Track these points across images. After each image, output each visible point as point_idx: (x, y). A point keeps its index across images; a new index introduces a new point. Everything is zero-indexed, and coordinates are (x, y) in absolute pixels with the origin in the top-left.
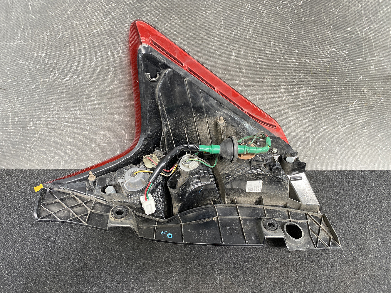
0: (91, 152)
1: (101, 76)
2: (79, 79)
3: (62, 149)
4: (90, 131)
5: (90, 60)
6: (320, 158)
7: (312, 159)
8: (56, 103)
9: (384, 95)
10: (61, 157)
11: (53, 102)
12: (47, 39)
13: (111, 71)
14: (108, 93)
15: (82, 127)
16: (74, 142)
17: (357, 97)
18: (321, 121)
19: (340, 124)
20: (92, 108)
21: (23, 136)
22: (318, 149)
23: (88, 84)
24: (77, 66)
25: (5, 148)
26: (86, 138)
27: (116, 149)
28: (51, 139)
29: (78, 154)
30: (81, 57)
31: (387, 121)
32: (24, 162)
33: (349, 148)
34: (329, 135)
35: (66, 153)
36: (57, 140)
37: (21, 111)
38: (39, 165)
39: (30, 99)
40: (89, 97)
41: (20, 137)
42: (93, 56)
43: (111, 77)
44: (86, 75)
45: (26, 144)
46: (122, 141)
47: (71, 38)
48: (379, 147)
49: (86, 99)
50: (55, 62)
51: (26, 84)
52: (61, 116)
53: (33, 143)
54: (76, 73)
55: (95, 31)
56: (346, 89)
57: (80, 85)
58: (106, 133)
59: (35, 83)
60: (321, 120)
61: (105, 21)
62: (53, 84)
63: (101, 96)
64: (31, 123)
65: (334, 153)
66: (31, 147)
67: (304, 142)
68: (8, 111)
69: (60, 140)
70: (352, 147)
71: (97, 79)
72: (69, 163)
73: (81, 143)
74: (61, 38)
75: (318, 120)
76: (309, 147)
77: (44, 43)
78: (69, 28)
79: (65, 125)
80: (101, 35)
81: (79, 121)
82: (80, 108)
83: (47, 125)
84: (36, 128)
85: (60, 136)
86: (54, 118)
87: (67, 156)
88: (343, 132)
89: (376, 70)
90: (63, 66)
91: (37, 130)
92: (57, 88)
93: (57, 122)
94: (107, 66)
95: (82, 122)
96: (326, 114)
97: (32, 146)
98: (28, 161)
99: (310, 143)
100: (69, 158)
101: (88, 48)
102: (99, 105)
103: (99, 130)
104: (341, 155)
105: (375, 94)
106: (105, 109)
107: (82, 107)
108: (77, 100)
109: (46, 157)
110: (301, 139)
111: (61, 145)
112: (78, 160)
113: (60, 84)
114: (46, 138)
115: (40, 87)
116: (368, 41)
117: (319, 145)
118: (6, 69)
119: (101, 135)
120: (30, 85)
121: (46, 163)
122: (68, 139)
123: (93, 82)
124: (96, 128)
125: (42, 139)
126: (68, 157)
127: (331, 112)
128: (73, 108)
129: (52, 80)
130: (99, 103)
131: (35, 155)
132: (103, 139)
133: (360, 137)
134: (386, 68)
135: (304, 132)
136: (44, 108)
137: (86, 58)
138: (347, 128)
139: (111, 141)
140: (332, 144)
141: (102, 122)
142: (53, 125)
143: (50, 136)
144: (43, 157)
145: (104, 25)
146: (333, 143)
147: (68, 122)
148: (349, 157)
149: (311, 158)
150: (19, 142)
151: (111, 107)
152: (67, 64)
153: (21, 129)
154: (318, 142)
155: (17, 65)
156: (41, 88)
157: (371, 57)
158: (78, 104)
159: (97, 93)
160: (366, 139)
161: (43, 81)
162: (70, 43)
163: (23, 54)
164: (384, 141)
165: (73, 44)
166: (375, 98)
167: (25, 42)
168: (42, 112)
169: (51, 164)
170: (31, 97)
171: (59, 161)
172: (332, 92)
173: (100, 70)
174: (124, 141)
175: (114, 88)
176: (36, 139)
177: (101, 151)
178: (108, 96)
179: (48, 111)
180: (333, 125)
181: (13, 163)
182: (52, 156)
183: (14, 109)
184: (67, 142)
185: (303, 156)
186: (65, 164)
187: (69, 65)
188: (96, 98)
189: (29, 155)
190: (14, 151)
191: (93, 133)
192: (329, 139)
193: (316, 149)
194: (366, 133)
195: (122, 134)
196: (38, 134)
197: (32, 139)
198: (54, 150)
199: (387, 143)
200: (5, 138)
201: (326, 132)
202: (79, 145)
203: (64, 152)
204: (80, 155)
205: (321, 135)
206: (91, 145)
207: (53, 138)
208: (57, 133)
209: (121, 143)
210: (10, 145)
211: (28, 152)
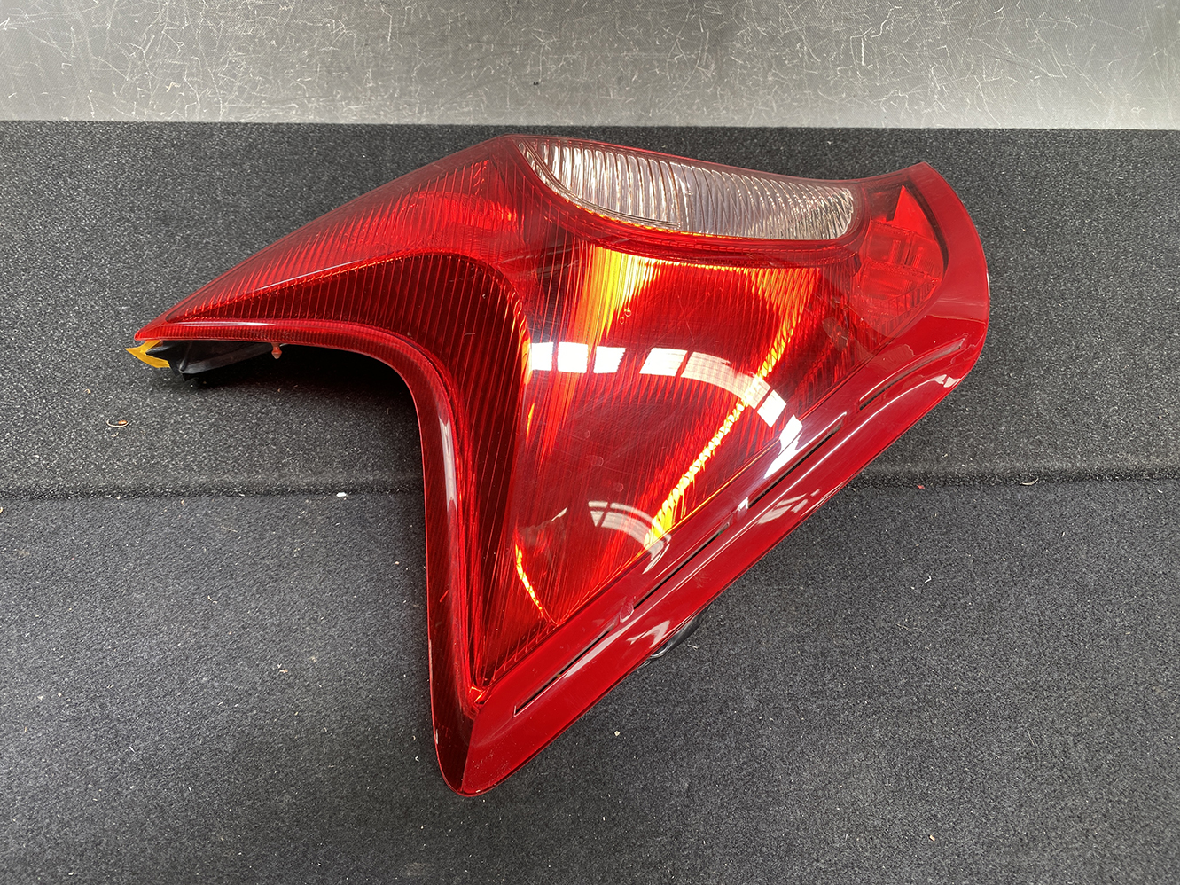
0: (300, 74)
3: (224, 62)
6: (889, 100)
7: (868, 103)
10: (221, 87)
16: (257, 40)
21: (123, 12)
22: (882, 75)
25: (76, 49)
26: (288, 25)
27: (363, 65)
28: (196, 26)
29: (267, 81)
32: (124, 105)
33: (962, 74)
34: (911, 31)
35: (234, 76)
36: (212, 31)
38: (162, 114)
41: (114, 17)
45: (130, 39)
46: (378, 38)
48: (1037, 72)
53: (148, 40)
58: (340, 12)
65: (923, 88)
66: (141, 51)
67: (847, 50)
69: (219, 30)
70: (968, 70)
72: (241, 108)
73: (274, 42)
76: (860, 67)
85: (221, 17)
87: (237, 84)
88: (945, 23)
97: (144, 48)
98: (133, 99)
99: (863, 55)
100: (241, 91)
104: (942, 93)
109: (181, 89)
110: (839, 43)
111: (222, 48)
112: (265, 98)
114: (182, 22)
117: (886, 63)
119: (325, 15)
121: (181, 109)
122: (242, 29)
125: (172, 25)
126: (239, 87)
131: (153, 78)
132: (332, 31)
133: (989, 39)
135: (846, 19)
138: (955, 7)
139: (352, 37)
140: (919, 59)
143: (194, 16)
144: (173, 88)
146: (920, 56)
148: (962, 99)
149: (865, 101)
150: (111, 31)
154: (882, 53)
160: (1004, 44)
164: (1050, 51)
169: (194, 112)
171: (216, 103)
174: (384, 37)
176: (157, 23)
177: (325, 69)
181: (94, 104)
182: (196, 86)
184: (238, 38)
185: (844, 95)
186: (231, 110)
189: (137, 80)
190: (97, 62)
191: (307, 10)
192: (910, 45)
193: (877, 74)
194: (1003, 26)
195: (380, 13)
196: (162, 7)
197: (146, 22)
198: (203, 66)
199: (1059, 58)
200: (78, 15)
201: (903, 21)
202: (268, 50)
203: (229, 71)
204: (270, 83)
205: (889, 31)
206: (300, 50)
207: (200, 22)
208: (211, 6)
209: (377, 44)
210: (88, 40)
211: (133, 68)
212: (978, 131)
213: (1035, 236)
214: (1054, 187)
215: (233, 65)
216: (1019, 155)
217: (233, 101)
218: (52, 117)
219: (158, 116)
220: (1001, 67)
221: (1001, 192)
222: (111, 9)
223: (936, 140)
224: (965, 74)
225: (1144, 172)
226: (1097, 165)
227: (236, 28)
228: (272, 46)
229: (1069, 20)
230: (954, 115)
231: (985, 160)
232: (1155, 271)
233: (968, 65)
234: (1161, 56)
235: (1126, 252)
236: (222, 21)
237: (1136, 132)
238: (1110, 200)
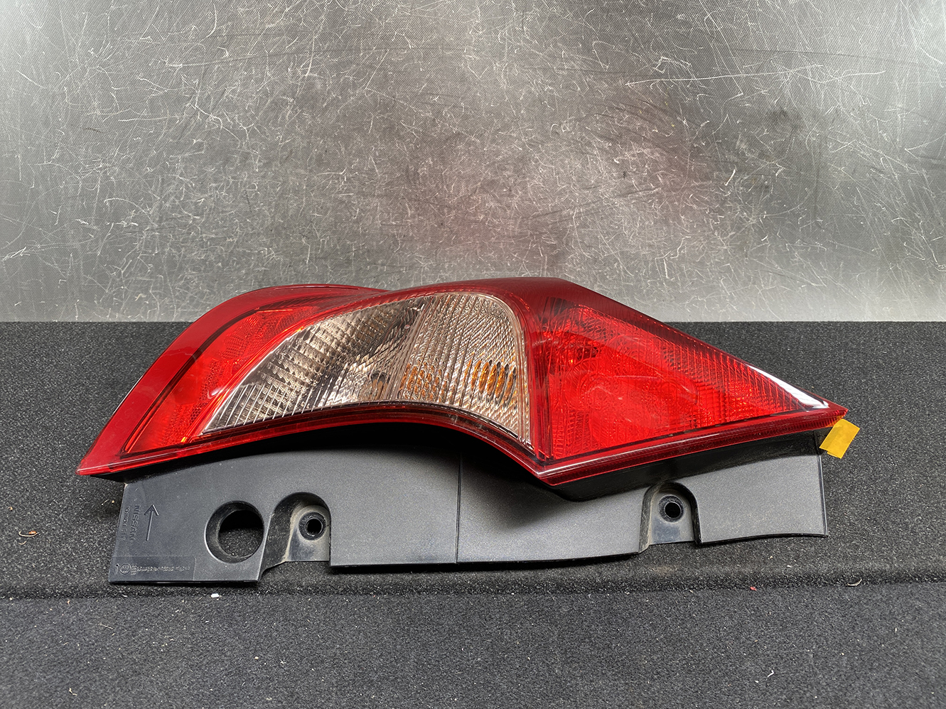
1: (272, 115)
2: (233, 120)
3: (181, 279)
4: (240, 236)
5: (256, 81)
6: (692, 303)
7: (675, 306)
8: (185, 168)
9: (778, 157)
10: (177, 297)
11: (180, 166)
12: (190, 38)
13: (291, 106)
14: (281, 152)
15: (225, 227)
16: (207, 263)
17: (733, 163)
18: (680, 223)
19: (716, 228)
20: (250, 183)
21: (110, 243)
22: (683, 285)
23: (248, 131)
24: (234, 92)
25: (72, 270)
26: (232, 252)
27: (286, 281)
28: (163, 253)
29: (212, 292)
30: (241, 75)
31: (803, 221)
32: (101, 310)
33: (745, 284)
34: (701, 253)
35: (188, 289)
36: (174, 256)
37: (119, 183)
38: (129, 317)
39: (141, 157)
40: (247, 158)
41: (105, 246)
42: (263, 73)
43: (290, 117)
44: (247, 112)
45: (113, 263)
47: (231, 37)
48: (803, 283)
49: (240, 162)
50: (197, 81)
51: (141, 123)
52: (190, 199)
53: (127, 263)
54: (230, 106)
55: (272, 25)
56: (708, 144)
57: (233, 131)
58: (271, 243)
59: (155, 122)
60: (679, 219)
61: (287, 10)
62: (186, 126)
63: (269, 158)
64: (133, 213)
65: (717, 294)
66: (120, 271)
67: (653, 268)
68: (96, 181)
69: (180, 256)
70: (750, 281)
71: (265, 119)
72: (190, 312)
73: (220, 264)
74: (214, 37)
75: (673, 220)
76: (665, 279)
77: (185, 44)
78: (229, 19)
79: (194, 220)
80: (279, 35)
81: (223, 212)
82: (228, 182)
83: (160, 221)
84: (139, 224)
85: (182, 247)
86: (177, 203)
87: (190, 294)
88: (725, 248)
89: (749, 101)
90: (210, 89)
91: (140, 232)
92: (193, 136)
93: (180, 212)
94: (284, 94)
95: (228, 214)
96: (686, 206)
97: (123, 269)
98: (109, 306)
99: (666, 271)
100: (192, 299)
101: (256, 57)
102: (264, 177)
103: (259, 234)
104: (732, 298)
105: (763, 155)
106: (274, 186)
107: (231, 181)
108: (224, 164)
109: (146, 299)
110: (646, 262)
111: (181, 269)
113: (199, 127)
114: (153, 251)
115: (164, 131)
116: (717, 40)
117: (685, 276)
118: (113, 91)
119: (260, 245)
120: (146, 127)
121: (144, 314)
122: (197, 255)
123: (257, 127)
124: (253, 229)
125: (145, 253)
126: (191, 297)
127: (695, 202)
128: (215, 181)
129: (186, 118)
130: (262, 174)
131: (127, 291)
132: (265, 256)
133: (761, 259)
134: (764, 96)
135: (650, 246)
136: (162, 179)
137: (250, 77)
138: (731, 237)
139: (280, 260)
140: (710, 273)
141: (264, 216)
142: (172, 219)
143: (163, 246)
144: (141, 298)
145: (286, 15)
146: (711, 271)
147: (201, 215)
148: (749, 302)
149: (673, 304)
150: (100, 256)
151: (284, 182)
152: (217, 86)
153: (110, 225)
154: (681, 270)
155: (134, 83)
156: (165, 134)
157: (733, 73)
158: (225, 173)
159: (261, 150)
160: (774, 262)
161: (170, 120)
162: (227, 47)
163: (147, 62)
164: (809, 267)
165: (231, 48)
166: (764, 164)
167: (155, 40)
168: (156, 188)
169: (154, 315)
170: (143, 152)
171: (171, 308)
172: (685, 153)
173: (271, 103)
174: (303, 260)
175: (294, 141)
176: (135, 251)
177: (257, 283)
178: (281, 158)
179: (168, 185)
180: (705, 231)
181: (79, 310)
182: (158, 296)
183: (108, 178)
184: (193, 261)
185: (655, 300)
186: (183, 313)
187: (220, 89)
188: (259, 161)
189: (114, 292)
190: (85, 279)
191: (247, 241)
192: (702, 263)
193: (679, 284)
194: (770, 249)
195: (301, 243)
196: (140, 240)
197: (127, 250)
198: (165, 281)
199: (817, 272)
200: (77, 245)
201: (693, 247)
202: (215, 270)
203: (184, 285)
204: (214, 293)
205: (684, 254)
206: (239, 270)
207: (167, 250)
208: (176, 239)
209: (298, 266)
210: (82, 263)
211: (112, 284)
212: (765, 323)
213: (822, 391)
214: (832, 358)
215: (188, 281)
216: (799, 338)
217: (184, 307)
218: (46, 320)
219: (126, 318)
220: (774, 279)
221: (789, 362)
222: (102, 240)
223: (732, 329)
224: (747, 284)
225: (902, 349)
226: (864, 344)
227: (193, 254)
228: (219, 267)
229: (819, 245)
230: (744, 313)
231: (773, 341)
232: (929, 415)
233: (749, 277)
234: (896, 270)
235: (901, 402)
236: (183, 249)
237: (890, 323)
238: (879, 366)
